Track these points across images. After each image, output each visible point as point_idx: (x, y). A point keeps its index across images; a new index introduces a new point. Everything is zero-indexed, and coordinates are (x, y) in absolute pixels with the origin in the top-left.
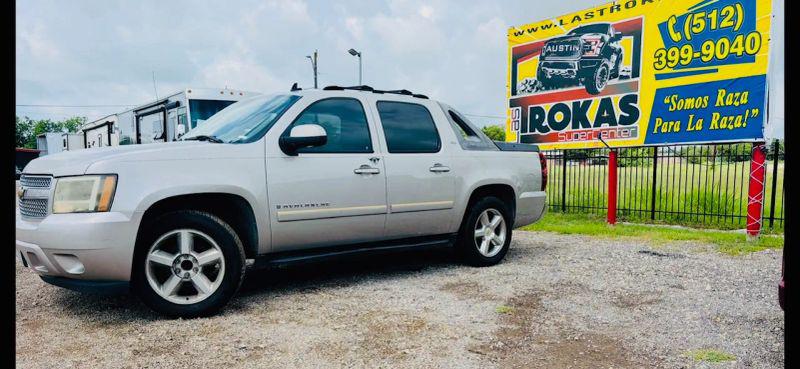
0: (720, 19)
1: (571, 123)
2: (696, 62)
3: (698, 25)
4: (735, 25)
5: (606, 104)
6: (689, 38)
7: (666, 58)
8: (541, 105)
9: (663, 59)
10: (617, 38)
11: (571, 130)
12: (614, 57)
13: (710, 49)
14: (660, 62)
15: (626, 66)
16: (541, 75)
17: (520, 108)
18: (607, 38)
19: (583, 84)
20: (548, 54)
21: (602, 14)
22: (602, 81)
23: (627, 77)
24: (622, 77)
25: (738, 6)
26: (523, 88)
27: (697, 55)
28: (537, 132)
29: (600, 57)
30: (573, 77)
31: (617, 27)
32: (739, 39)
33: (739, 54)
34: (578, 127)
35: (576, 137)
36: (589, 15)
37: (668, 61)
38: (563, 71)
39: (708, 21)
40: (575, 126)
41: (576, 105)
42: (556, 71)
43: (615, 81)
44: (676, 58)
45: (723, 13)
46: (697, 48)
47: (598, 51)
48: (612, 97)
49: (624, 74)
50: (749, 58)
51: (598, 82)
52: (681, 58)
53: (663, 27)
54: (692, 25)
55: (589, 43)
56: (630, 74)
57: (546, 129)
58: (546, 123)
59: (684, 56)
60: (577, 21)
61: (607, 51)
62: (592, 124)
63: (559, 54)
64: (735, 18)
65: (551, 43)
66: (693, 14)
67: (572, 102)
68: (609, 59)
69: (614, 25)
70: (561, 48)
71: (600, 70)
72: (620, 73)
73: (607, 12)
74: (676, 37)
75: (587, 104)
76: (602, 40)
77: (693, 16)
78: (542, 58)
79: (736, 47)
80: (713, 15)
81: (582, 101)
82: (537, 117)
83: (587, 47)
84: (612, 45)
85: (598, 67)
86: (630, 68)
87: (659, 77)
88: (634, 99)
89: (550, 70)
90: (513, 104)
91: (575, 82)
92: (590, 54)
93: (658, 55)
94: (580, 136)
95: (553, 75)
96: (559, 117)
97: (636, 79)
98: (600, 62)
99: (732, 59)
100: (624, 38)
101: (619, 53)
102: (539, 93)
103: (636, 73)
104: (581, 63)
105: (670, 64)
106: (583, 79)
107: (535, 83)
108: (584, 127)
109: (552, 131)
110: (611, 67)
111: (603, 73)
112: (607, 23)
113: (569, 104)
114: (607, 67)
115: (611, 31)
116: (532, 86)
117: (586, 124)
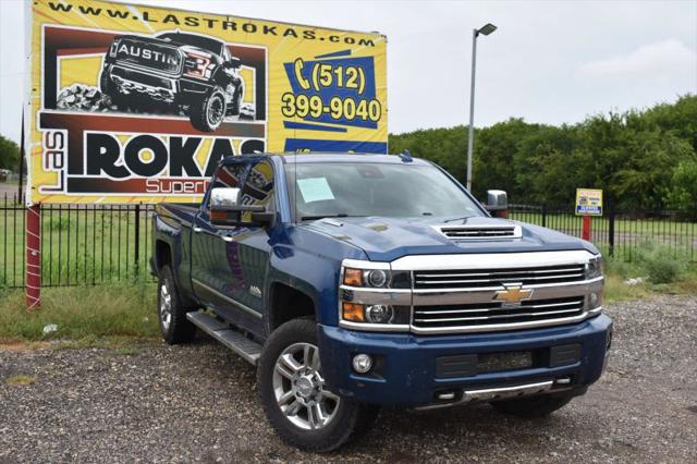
0: (346, 78)
1: (167, 167)
2: (325, 117)
3: (325, 78)
4: (358, 88)
5: (222, 148)
6: (318, 89)
7: (295, 104)
8: (112, 134)
9: (291, 104)
10: (234, 65)
11: (168, 177)
12: (232, 88)
13: (340, 107)
14: (289, 109)
15: (248, 103)
16: (109, 86)
17: (65, 132)
18: (221, 61)
19: (186, 114)
20: (122, 56)
21: (211, 25)
22: (215, 116)
23: (250, 118)
24: (243, 116)
25: (360, 69)
26: (71, 99)
27: (326, 110)
28: (103, 175)
29: (210, 82)
30: (169, 100)
31: (233, 50)
32: (363, 103)
33: (364, 118)
34: (181, 175)
35: (178, 187)
36: (192, 20)
37: (297, 109)
38: (150, 89)
39: (335, 77)
40: (175, 171)
41: (175, 142)
42: (138, 86)
43: (234, 119)
44: (306, 107)
45: (348, 73)
46: (326, 103)
47: (208, 74)
48: (230, 138)
49: (247, 113)
50: (372, 125)
51: (209, 116)
52: (310, 110)
53: (289, 68)
54: (320, 77)
55: (194, 59)
56: (254, 114)
57: (122, 172)
58: (121, 162)
59: (313, 107)
60: (171, 24)
61: (221, 78)
62: (203, 172)
63: (141, 61)
64: (357, 81)
65: (127, 40)
66: (321, 63)
67: (168, 136)
68: (225, 89)
69: (228, 47)
70: (147, 54)
71: (212, 100)
72: (241, 111)
73: (218, 26)
74: (305, 84)
75: (194, 144)
76: (213, 60)
77: (320, 67)
78: (109, 60)
79: (361, 110)
80: (339, 71)
81: (185, 138)
82: (103, 150)
83: (190, 64)
84: (227, 71)
85: (209, 95)
86: (253, 106)
87: (288, 125)
88: (260, 146)
89: (127, 82)
90: (47, 121)
91: (172, 109)
92: (195, 75)
93: (286, 98)
94: (184, 187)
95: (134, 92)
96: (146, 156)
97: (260, 122)
98: (211, 91)
99: (358, 122)
100: (242, 67)
101: (237, 83)
102: (105, 113)
103: (261, 114)
104: (182, 84)
105: (299, 112)
106: (185, 107)
107: (98, 95)
108: (189, 174)
109: (134, 176)
110: (228, 99)
111: (216, 105)
112: (221, 41)
113: (165, 139)
114: (223, 100)
115: (226, 52)
116: (93, 101)
117: (193, 171)
